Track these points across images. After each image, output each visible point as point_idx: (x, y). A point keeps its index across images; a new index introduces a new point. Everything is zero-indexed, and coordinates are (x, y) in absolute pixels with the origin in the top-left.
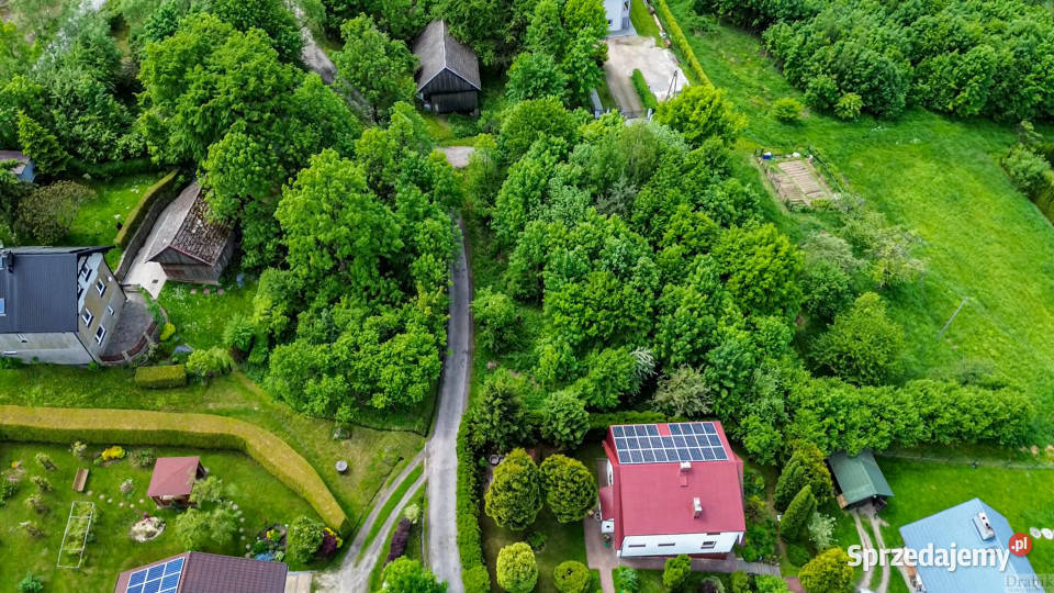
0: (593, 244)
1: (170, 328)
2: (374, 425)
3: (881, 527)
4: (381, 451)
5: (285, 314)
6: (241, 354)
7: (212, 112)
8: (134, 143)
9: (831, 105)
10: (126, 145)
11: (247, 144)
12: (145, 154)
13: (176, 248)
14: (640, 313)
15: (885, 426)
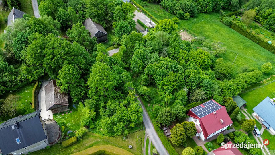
0: (166, 66)
1: (63, 127)
2: (131, 132)
3: (246, 110)
4: (136, 139)
5: (94, 111)
6: (87, 127)
7: (56, 61)
8: (23, 77)
9: (183, 16)
10: (21, 79)
11: (71, 67)
12: (27, 79)
13: (57, 104)
14: (182, 79)
15: (239, 87)
